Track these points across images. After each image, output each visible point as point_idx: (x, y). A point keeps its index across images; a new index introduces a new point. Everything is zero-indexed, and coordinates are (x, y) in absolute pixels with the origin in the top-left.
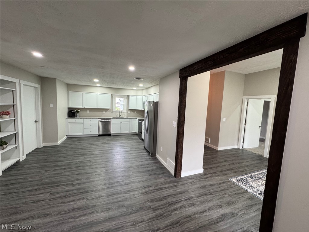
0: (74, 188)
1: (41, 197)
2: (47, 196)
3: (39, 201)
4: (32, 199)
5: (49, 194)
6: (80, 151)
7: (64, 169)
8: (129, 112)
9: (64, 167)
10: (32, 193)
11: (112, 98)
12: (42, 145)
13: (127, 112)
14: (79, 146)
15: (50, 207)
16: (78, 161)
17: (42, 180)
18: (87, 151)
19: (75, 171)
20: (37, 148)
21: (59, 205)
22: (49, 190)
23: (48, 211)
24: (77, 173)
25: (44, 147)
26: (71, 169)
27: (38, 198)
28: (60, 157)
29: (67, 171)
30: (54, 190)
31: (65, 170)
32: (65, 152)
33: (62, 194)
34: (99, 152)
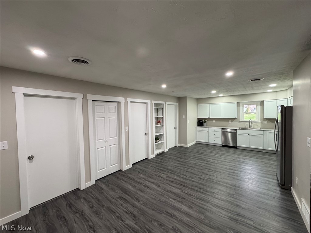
0: (179, 179)
1: (162, 175)
2: (165, 176)
3: (160, 177)
4: (159, 174)
5: (166, 176)
6: (199, 155)
7: (182, 164)
8: (265, 123)
9: (182, 163)
10: (160, 171)
11: (240, 106)
12: (178, 145)
13: (262, 122)
14: (201, 151)
15: (162, 183)
16: (193, 162)
17: (168, 166)
18: (203, 156)
19: (187, 169)
20: (176, 146)
21: (167, 185)
22: (167, 173)
23: (161, 185)
24: (187, 170)
25: (180, 147)
26: (185, 166)
27: (161, 175)
28: (184, 156)
29: (182, 167)
30: (170, 175)
31: (182, 166)
32: (189, 153)
33: (171, 179)
34: (213, 161)
